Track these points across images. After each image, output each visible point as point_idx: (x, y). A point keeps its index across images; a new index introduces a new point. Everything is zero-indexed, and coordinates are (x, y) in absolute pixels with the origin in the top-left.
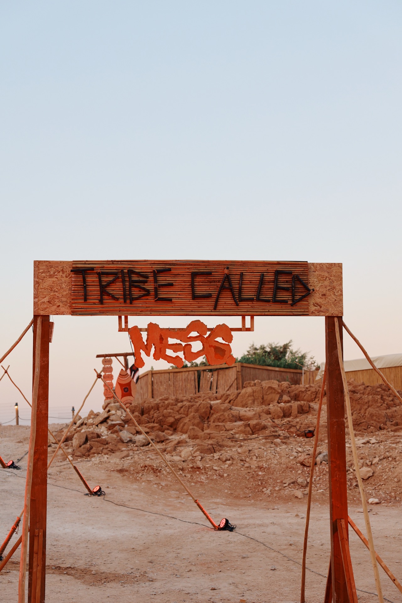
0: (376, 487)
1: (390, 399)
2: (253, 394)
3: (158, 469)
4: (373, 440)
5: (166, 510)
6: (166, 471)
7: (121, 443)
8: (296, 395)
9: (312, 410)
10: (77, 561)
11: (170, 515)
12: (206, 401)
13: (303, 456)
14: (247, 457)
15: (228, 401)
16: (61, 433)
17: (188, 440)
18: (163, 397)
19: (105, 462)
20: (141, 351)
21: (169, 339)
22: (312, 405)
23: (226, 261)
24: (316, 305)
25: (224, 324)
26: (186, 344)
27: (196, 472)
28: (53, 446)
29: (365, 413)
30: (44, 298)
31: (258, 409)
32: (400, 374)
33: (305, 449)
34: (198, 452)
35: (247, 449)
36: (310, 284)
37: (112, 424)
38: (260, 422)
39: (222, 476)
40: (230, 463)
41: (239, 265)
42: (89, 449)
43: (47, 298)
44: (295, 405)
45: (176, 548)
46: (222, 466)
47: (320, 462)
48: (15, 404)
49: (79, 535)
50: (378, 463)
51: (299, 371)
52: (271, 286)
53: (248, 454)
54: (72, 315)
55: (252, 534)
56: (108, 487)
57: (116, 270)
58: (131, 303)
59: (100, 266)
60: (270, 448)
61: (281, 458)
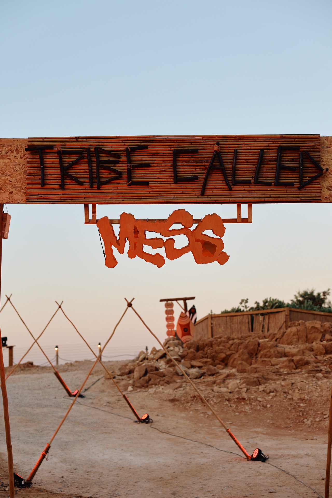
2: (297, 333)
3: (206, 400)
5: (206, 438)
6: (213, 401)
7: (176, 376)
10: (101, 490)
11: (209, 444)
12: (255, 339)
14: (290, 389)
15: (274, 339)
16: (126, 366)
17: (237, 374)
19: (159, 392)
20: (113, 247)
21: (147, 233)
23: (217, 136)
25: (214, 214)
27: (241, 402)
31: (302, 346)
34: (245, 385)
35: (290, 382)
36: (323, 163)
37: (169, 359)
38: (304, 358)
39: (265, 407)
40: (273, 395)
41: (233, 141)
42: (147, 381)
45: (204, 479)
46: (266, 398)
48: (98, 344)
49: (115, 462)
52: (273, 165)
53: (291, 387)
56: (158, 415)
57: (80, 148)
58: (99, 188)
59: (61, 143)
60: (312, 382)
61: (322, 391)
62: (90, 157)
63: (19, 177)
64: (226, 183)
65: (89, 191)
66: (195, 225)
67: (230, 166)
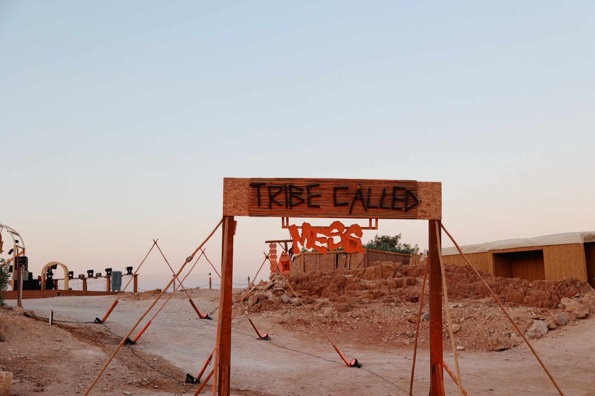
0: (462, 338)
1: (473, 276)
2: (375, 271)
3: (308, 322)
4: (460, 305)
5: (313, 351)
6: (313, 324)
7: (282, 304)
8: (406, 272)
9: (417, 283)
10: (251, 386)
11: (316, 355)
12: (342, 275)
13: (411, 315)
14: (371, 315)
15: (357, 275)
16: (240, 295)
17: (329, 302)
18: (312, 271)
19: (270, 316)
20: (298, 242)
21: (318, 234)
22: (417, 280)
23: (359, 180)
24: (422, 211)
25: (356, 224)
26: (329, 237)
27: (334, 325)
28: (235, 304)
29: (455, 286)
30: (230, 204)
31: (379, 281)
32: (480, 258)
33: (412, 311)
34: (336, 311)
35: (371, 310)
36: (418, 197)
37: (276, 290)
38: (380, 291)
39: (353, 328)
40: (358, 319)
41: (368, 183)
42: (259, 307)
43: (232, 203)
44: (405, 279)
45: (320, 379)
46: (353, 321)
47: (422, 320)
48: (209, 274)
49: (253, 368)
50: (463, 321)
51: (408, 255)
52: (391, 197)
53: (371, 313)
54: (250, 216)
55: (374, 370)
56: (273, 334)
57: (281, 185)
58: (291, 208)
59: (270, 182)
60: (387, 309)
61: (395, 317)
62: (286, 190)
63: (245, 201)
64: (364, 207)
65: (285, 210)
66: (345, 230)
67: (366, 197)
